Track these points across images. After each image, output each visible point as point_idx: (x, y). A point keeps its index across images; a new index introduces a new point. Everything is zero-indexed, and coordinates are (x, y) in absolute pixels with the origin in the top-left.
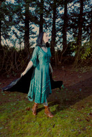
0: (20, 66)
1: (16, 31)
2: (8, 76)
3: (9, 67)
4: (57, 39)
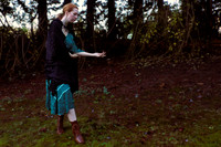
0: (32, 62)
3: (12, 62)
4: (99, 10)
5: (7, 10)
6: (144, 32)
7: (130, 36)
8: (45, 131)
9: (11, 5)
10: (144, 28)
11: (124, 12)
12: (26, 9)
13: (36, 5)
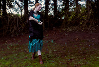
0: (21, 28)
1: (18, 2)
2: (12, 36)
3: (13, 29)
4: (50, 6)
5: (11, 7)
6: (69, 16)
7: (63, 18)
8: (26, 58)
9: (13, 4)
10: (69, 14)
11: (61, 7)
12: (19, 6)
13: (23, 4)
